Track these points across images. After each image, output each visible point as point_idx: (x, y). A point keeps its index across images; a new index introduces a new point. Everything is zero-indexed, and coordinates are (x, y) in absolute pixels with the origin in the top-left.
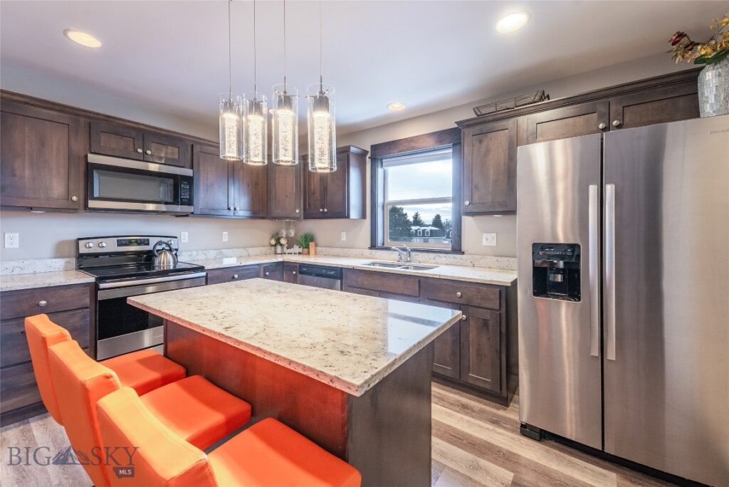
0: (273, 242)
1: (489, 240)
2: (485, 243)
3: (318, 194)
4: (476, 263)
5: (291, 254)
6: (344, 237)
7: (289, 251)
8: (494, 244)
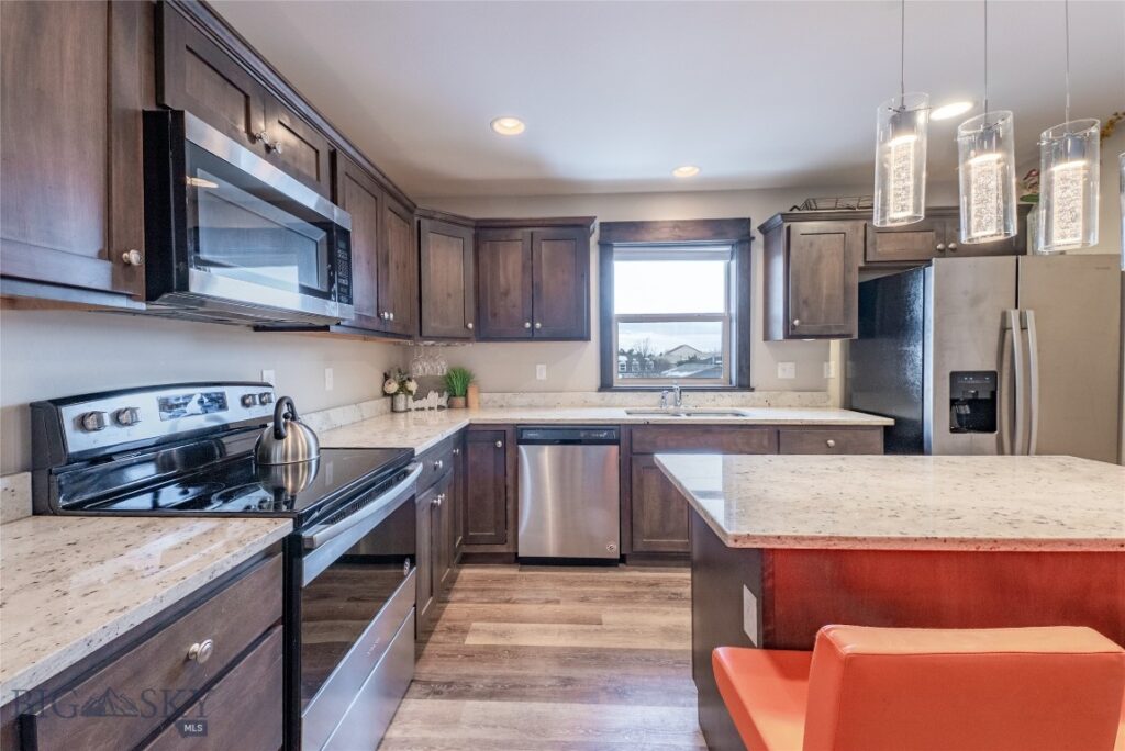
0: (393, 387)
1: (786, 371)
2: (780, 375)
3: (516, 296)
4: (772, 402)
5: (423, 409)
6: (542, 373)
7: (419, 404)
8: (792, 376)
